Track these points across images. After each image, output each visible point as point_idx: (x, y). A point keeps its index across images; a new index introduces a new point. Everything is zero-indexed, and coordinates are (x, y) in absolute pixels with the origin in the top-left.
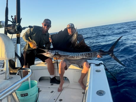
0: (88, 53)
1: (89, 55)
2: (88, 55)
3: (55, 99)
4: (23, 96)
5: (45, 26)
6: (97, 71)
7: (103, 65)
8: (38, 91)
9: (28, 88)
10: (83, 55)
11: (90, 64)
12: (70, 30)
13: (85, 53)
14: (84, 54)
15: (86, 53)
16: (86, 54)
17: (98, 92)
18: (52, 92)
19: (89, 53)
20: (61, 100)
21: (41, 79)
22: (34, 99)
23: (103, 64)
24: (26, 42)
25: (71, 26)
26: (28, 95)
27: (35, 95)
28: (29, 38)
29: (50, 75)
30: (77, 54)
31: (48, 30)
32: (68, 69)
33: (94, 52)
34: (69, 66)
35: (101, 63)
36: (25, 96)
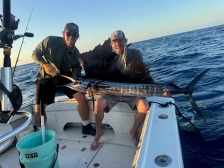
0: (146, 86)
1: (149, 89)
2: (146, 89)
3: (86, 163)
4: (29, 158)
5: (68, 35)
6: (162, 117)
7: (174, 106)
8: (56, 150)
9: (41, 143)
10: (135, 88)
11: (150, 104)
12: (117, 44)
13: (140, 85)
14: (138, 87)
15: (142, 85)
16: (143, 87)
17: (157, 158)
18: (84, 150)
19: (148, 85)
20: (96, 165)
21: (68, 127)
22: (49, 163)
23: (173, 104)
24: (39, 65)
25: (118, 36)
26: (37, 156)
27: (51, 156)
28: (43, 57)
29: (83, 120)
30: (126, 86)
31: (75, 43)
32: (110, 112)
33: (158, 85)
34: (114, 106)
35: (170, 103)
36: (33, 157)
